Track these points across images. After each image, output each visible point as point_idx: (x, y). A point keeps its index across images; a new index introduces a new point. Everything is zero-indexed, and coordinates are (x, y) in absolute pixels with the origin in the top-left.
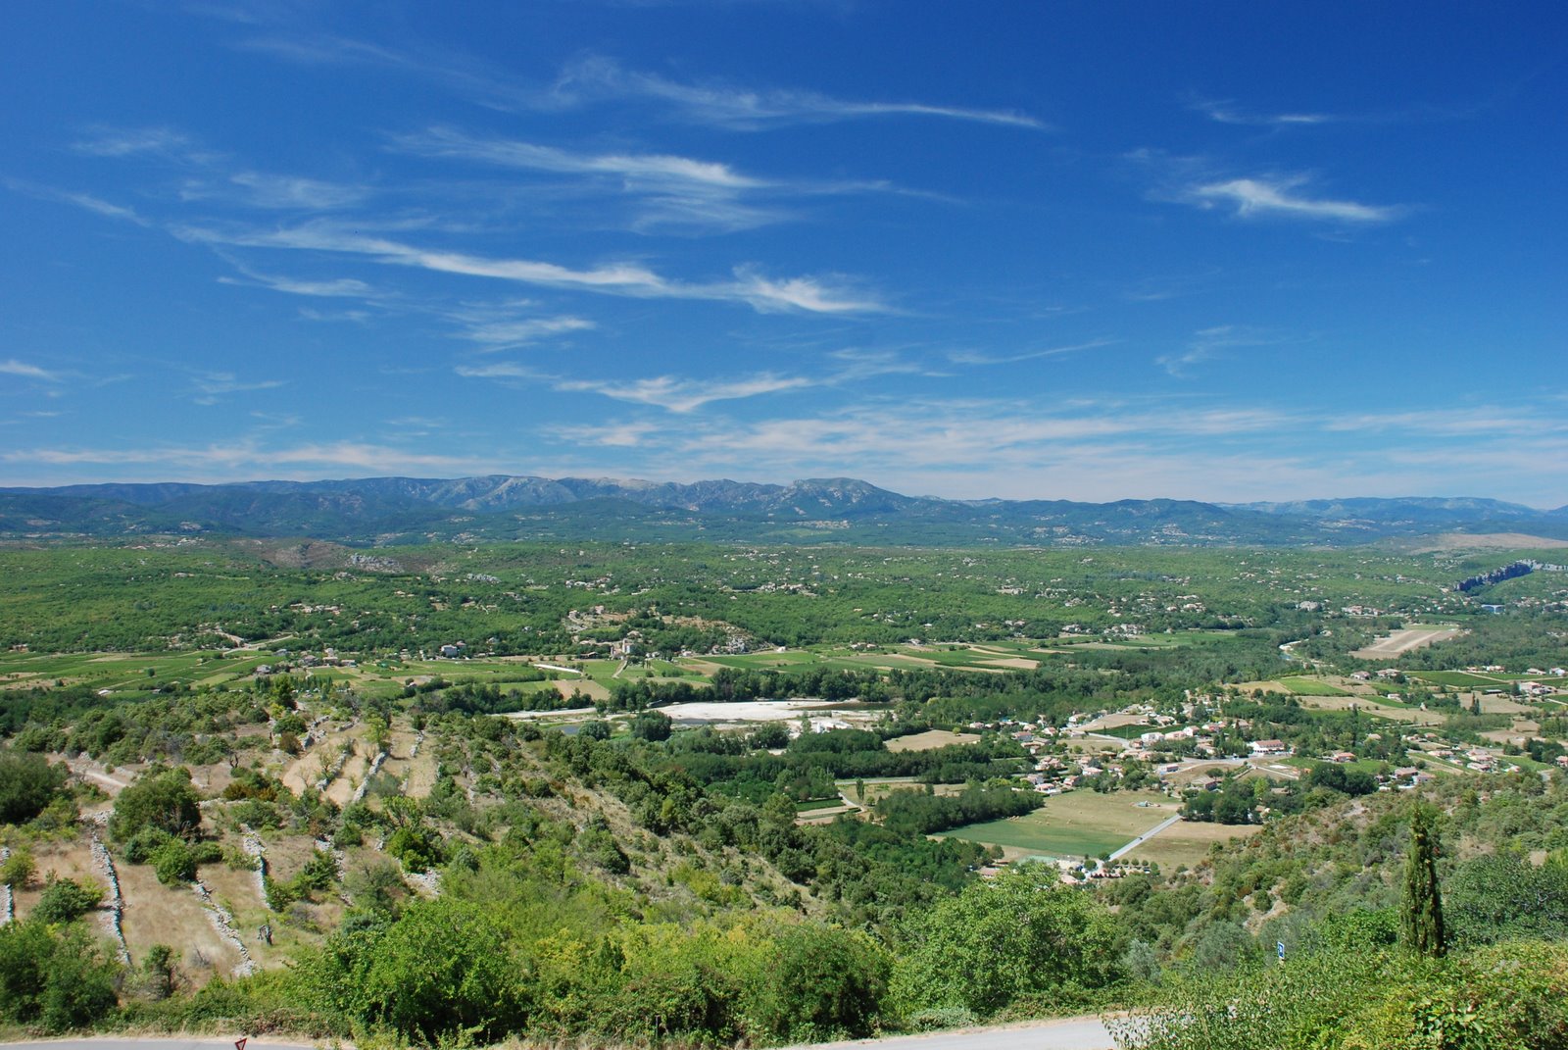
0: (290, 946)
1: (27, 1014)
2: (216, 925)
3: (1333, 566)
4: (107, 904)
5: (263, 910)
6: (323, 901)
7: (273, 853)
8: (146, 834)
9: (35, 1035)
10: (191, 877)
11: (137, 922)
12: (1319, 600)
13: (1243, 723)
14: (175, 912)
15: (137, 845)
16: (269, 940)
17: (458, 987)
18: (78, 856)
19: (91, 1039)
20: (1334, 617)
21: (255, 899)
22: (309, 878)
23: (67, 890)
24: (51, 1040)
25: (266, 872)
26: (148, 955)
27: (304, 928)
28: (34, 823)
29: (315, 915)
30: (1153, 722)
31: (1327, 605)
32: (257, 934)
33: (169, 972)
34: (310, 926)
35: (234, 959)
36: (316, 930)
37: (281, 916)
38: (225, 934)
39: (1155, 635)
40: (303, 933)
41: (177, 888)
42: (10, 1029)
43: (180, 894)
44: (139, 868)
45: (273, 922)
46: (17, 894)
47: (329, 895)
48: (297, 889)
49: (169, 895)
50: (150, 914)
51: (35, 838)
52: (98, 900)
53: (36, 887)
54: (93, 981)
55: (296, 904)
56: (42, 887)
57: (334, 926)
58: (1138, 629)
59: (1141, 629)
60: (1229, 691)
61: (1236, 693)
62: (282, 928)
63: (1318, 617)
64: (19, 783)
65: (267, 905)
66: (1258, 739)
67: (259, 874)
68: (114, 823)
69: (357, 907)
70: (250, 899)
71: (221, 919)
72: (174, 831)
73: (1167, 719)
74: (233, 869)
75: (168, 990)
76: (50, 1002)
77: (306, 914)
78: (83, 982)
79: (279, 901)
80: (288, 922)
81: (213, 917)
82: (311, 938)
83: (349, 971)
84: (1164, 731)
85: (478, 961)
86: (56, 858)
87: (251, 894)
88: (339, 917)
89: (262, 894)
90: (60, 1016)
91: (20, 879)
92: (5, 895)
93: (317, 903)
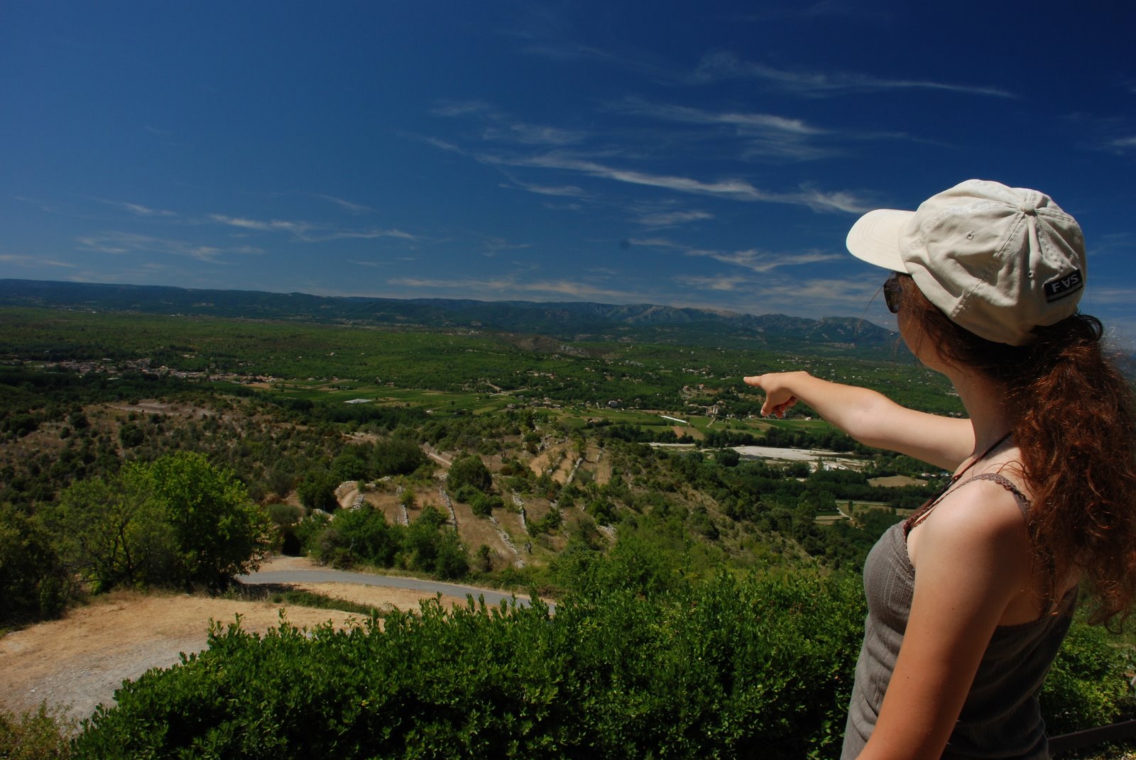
0: (540, 556)
1: (429, 568)
2: (503, 539)
4: (450, 521)
5: (525, 535)
6: (555, 535)
7: (528, 506)
8: (466, 487)
9: (433, 579)
10: (489, 513)
11: (464, 533)
14: (482, 530)
15: (462, 493)
16: (530, 551)
18: (434, 495)
19: (459, 585)
21: (521, 528)
22: (549, 521)
23: (433, 512)
24: (440, 583)
25: (525, 515)
26: (479, 549)
27: (546, 548)
28: (411, 476)
29: (552, 541)
32: (524, 547)
33: (488, 559)
34: (549, 547)
35: (514, 558)
36: (552, 549)
37: (535, 539)
38: (508, 544)
40: (545, 550)
41: (482, 518)
42: (422, 574)
43: (484, 522)
44: (463, 505)
45: (531, 542)
46: (409, 510)
47: (558, 532)
48: (542, 526)
49: (479, 521)
50: (470, 529)
51: (413, 483)
52: (447, 518)
53: (416, 508)
54: (459, 557)
55: (541, 534)
56: (420, 508)
57: (562, 549)
62: (536, 546)
64: (405, 455)
65: (527, 533)
67: (522, 516)
68: (449, 480)
69: (574, 540)
70: (518, 529)
71: (505, 537)
72: (481, 489)
74: (508, 511)
75: (488, 569)
76: (439, 563)
77: (547, 541)
78: (454, 557)
79: (533, 531)
80: (538, 543)
81: (501, 535)
82: (551, 553)
86: (424, 495)
87: (519, 525)
88: (564, 544)
89: (524, 527)
90: (444, 572)
91: (409, 503)
92: (404, 510)
93: (552, 535)
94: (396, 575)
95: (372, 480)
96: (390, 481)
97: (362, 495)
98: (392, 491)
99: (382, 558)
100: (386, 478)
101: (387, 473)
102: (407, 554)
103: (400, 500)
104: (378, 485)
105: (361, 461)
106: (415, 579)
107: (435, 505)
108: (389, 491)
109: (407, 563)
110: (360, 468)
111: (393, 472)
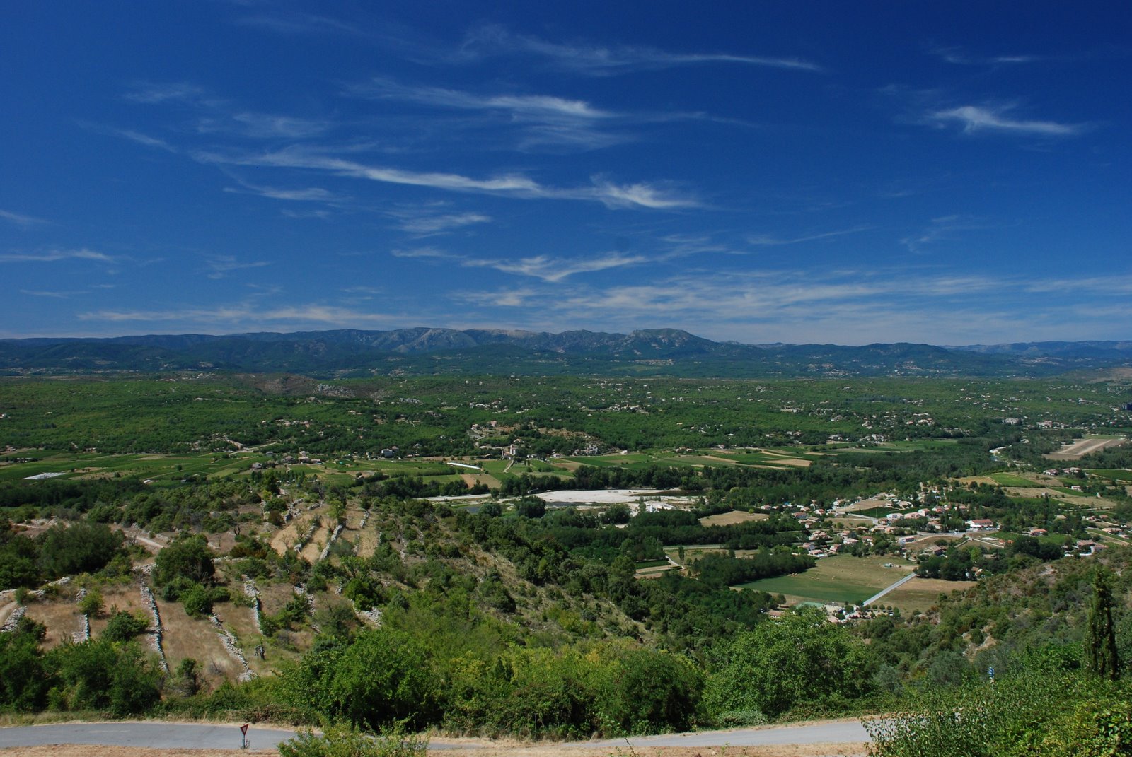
0: (277, 661)
1: (101, 703)
2: (226, 645)
3: (1030, 392)
4: (152, 629)
5: (259, 635)
6: (300, 630)
7: (264, 595)
8: (177, 581)
9: (106, 718)
10: (209, 611)
11: (172, 642)
12: (1020, 417)
13: (962, 507)
14: (198, 636)
15: (171, 588)
16: (263, 656)
17: (395, 691)
18: (132, 595)
19: (143, 722)
20: (1030, 429)
21: (253, 627)
22: (290, 613)
23: (125, 619)
24: (117, 722)
25: (260, 608)
26: (180, 665)
27: (286, 648)
28: (101, 572)
29: (295, 639)
30: (897, 506)
31: (1026, 421)
32: (254, 652)
33: (194, 677)
34: (291, 647)
35: (238, 668)
36: (295, 650)
37: (270, 639)
38: (232, 651)
39: (898, 442)
40: (286, 652)
41: (198, 619)
42: (90, 713)
43: (201, 623)
44: (173, 605)
45: (266, 644)
46: (92, 621)
47: (304, 625)
48: (281, 621)
49: (194, 624)
50: (181, 637)
51: (103, 582)
52: (146, 626)
53: (103, 616)
54: (143, 682)
55: (281, 632)
56: (108, 616)
57: (308, 647)
58: (884, 438)
59: (887, 438)
60: (952, 483)
61: (957, 484)
62: (271, 648)
63: (1019, 429)
64: (92, 544)
65: (261, 632)
66: (974, 519)
67: (255, 610)
68: (156, 572)
69: (323, 634)
70: (249, 627)
71: (229, 641)
72: (197, 579)
73: (906, 503)
74: (237, 606)
75: (194, 689)
76: (115, 695)
77: (288, 639)
78: (137, 683)
79: (269, 629)
80: (276, 644)
81: (224, 639)
82: (291, 655)
83: (318, 679)
84: (904, 512)
85: (409, 673)
86: (117, 597)
87: (250, 623)
88: (311, 641)
89: (258, 624)
90: (122, 705)
91: (93, 611)
92: (84, 622)
93: (295, 631)
94: (50, 720)
95: (43, 583)
96: (68, 583)
97: (22, 609)
98: (71, 597)
99: (29, 700)
100: (63, 580)
101: (66, 572)
102: (69, 687)
103: (81, 608)
104: (49, 591)
105: (26, 561)
106: (79, 722)
107: (131, 611)
108: (65, 597)
109: (69, 700)
110: (24, 570)
111: (73, 570)
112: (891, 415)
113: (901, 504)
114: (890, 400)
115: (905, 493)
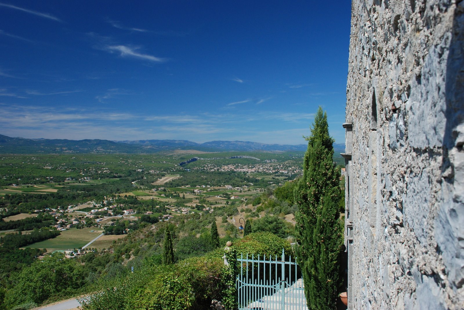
3: (146, 159)
12: (143, 169)
13: (122, 205)
20: (147, 174)
30: (96, 206)
31: (145, 170)
39: (95, 180)
58: (90, 179)
59: (91, 179)
60: (117, 196)
61: (119, 196)
63: (143, 174)
66: (126, 210)
73: (99, 205)
84: (98, 209)
112: (92, 169)
113: (97, 205)
114: (92, 163)
115: (99, 201)
